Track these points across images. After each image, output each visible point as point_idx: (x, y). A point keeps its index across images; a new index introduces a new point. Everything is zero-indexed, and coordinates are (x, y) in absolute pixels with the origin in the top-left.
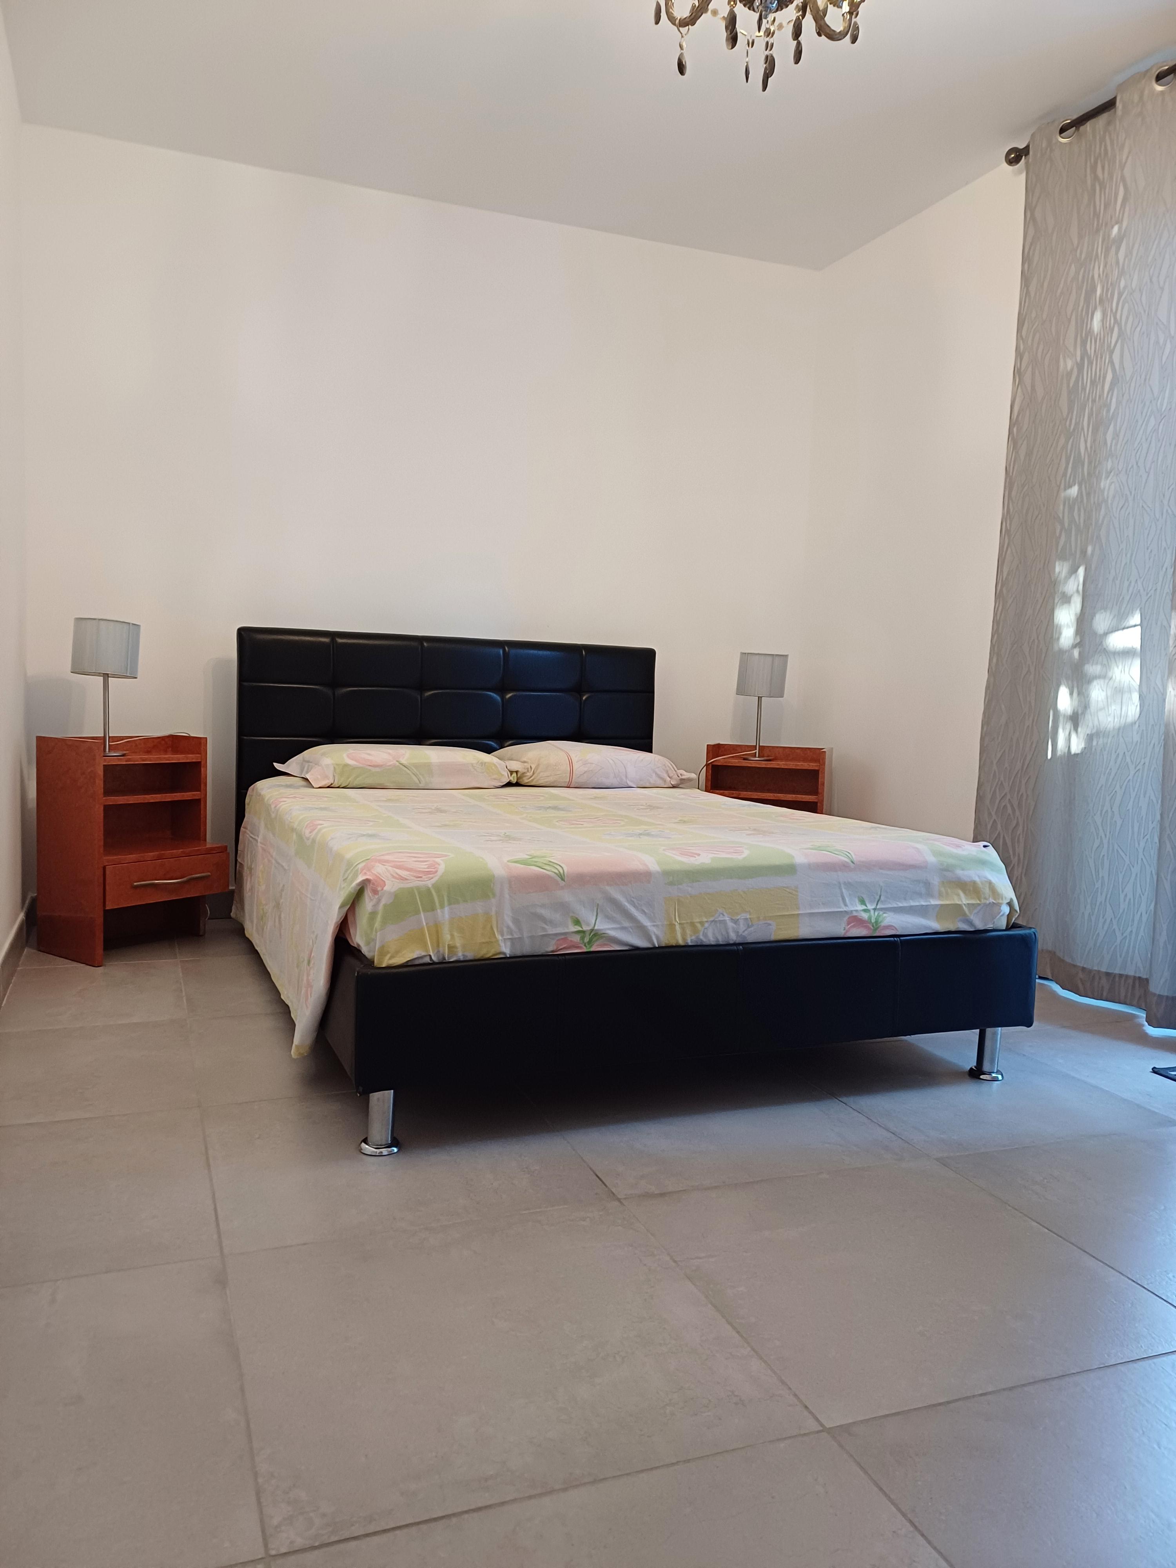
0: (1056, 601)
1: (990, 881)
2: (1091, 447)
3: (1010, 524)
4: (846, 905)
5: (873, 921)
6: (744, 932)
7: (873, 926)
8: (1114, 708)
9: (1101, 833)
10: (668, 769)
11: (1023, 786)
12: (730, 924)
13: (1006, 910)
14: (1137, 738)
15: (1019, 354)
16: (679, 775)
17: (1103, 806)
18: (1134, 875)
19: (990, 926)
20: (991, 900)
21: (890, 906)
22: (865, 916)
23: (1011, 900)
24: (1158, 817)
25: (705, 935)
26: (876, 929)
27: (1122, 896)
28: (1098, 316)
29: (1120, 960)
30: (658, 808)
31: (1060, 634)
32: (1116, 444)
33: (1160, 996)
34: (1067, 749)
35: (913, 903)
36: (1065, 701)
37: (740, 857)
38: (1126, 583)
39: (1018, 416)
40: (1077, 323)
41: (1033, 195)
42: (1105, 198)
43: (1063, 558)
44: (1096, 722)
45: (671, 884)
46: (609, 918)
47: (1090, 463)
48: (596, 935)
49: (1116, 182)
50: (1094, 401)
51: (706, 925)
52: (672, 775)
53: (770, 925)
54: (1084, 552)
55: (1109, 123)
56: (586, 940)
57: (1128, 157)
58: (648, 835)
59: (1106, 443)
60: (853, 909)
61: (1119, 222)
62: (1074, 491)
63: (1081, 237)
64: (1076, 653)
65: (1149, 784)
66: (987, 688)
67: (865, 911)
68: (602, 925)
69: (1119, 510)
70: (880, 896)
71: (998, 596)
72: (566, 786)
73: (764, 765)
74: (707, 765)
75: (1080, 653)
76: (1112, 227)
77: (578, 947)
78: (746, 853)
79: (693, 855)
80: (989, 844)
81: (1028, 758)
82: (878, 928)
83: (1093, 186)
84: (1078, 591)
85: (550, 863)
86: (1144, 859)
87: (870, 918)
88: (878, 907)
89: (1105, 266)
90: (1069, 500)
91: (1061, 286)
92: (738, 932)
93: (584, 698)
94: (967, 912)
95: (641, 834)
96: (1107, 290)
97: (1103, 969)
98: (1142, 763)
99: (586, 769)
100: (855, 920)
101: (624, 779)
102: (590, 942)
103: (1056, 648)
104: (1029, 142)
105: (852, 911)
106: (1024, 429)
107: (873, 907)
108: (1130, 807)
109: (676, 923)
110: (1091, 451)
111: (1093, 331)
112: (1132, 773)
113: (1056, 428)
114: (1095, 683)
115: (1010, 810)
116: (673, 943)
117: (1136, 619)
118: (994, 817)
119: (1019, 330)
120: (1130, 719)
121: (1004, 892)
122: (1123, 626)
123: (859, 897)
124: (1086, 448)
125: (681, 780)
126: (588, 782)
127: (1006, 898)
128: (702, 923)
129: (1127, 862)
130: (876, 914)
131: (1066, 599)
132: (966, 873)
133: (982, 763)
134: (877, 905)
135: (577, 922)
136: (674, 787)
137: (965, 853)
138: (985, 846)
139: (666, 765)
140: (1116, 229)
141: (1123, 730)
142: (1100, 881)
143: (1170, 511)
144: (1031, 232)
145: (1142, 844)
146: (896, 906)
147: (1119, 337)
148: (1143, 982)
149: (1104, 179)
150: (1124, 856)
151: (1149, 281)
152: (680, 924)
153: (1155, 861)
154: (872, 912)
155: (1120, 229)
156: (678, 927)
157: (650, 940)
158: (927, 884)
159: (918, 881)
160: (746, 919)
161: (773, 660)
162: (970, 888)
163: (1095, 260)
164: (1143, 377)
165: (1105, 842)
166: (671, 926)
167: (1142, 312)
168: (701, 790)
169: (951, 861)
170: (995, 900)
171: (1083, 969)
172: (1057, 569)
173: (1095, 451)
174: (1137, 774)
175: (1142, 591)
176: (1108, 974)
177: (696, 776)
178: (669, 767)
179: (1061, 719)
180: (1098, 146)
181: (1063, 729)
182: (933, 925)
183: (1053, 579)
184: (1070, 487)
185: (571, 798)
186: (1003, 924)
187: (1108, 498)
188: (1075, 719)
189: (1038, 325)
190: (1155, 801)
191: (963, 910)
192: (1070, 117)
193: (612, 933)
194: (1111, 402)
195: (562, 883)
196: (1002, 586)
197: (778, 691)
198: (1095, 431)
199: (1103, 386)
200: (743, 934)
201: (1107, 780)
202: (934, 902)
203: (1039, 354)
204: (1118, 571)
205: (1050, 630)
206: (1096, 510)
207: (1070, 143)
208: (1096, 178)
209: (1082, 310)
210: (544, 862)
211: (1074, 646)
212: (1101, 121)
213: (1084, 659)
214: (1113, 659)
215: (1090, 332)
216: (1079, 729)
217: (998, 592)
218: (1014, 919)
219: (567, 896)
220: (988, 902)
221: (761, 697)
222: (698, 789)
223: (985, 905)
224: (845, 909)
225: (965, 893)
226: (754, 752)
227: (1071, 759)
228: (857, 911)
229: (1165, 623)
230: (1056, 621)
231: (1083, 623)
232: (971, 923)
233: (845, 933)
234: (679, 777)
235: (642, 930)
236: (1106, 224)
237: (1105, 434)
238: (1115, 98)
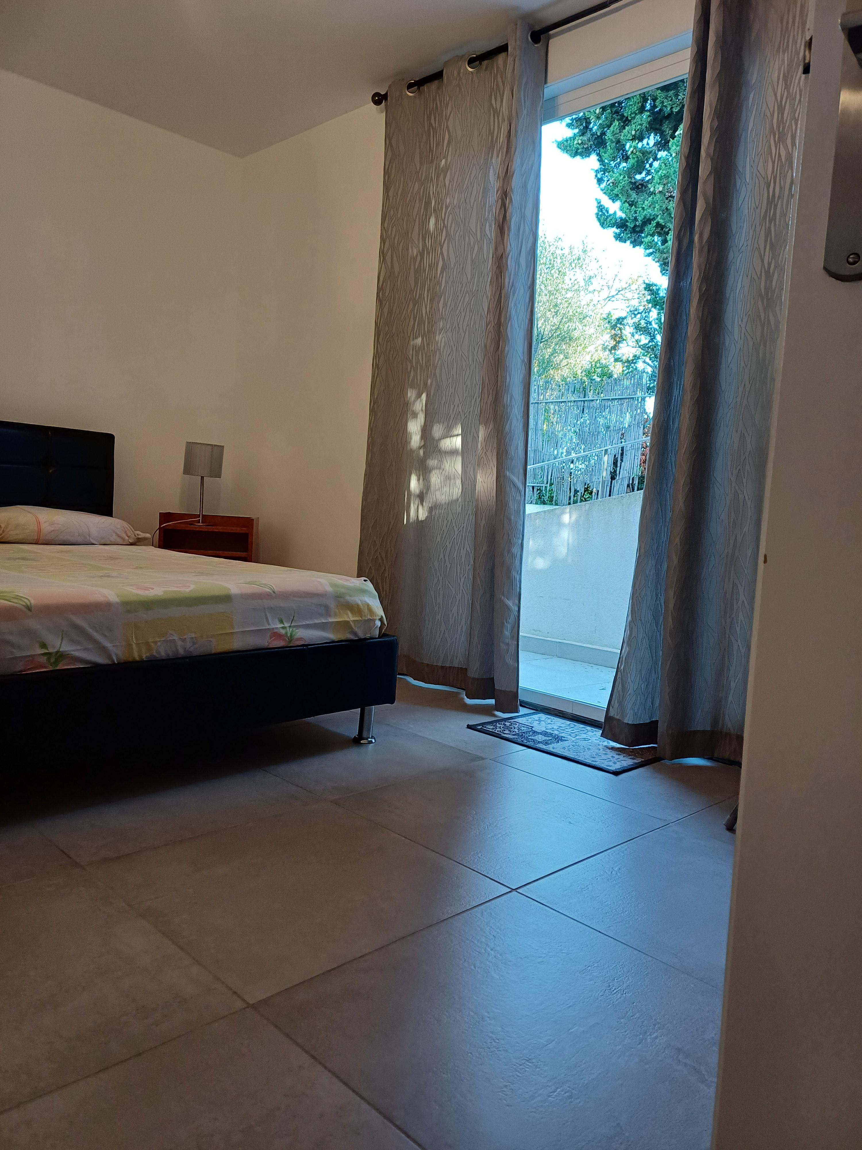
0: (409, 416)
1: (368, 603)
2: (430, 312)
3: (379, 361)
4: (269, 624)
5: (289, 635)
6: (190, 648)
7: (288, 639)
8: (446, 489)
9: (438, 574)
10: (126, 530)
11: (389, 544)
12: (179, 643)
13: (378, 623)
14: (459, 510)
15: (383, 240)
16: (136, 535)
17: (439, 556)
18: (458, 601)
19: (368, 636)
20: (369, 617)
21: (301, 624)
22: (283, 632)
23: (382, 616)
24: (472, 562)
25: (159, 653)
26: (290, 641)
27: (451, 616)
28: (432, 221)
29: (449, 658)
30: (117, 559)
31: (411, 439)
32: (445, 311)
33: (474, 679)
34: (416, 518)
35: (316, 621)
36: (414, 484)
37: (188, 590)
38: (452, 407)
39: (382, 284)
40: (419, 224)
41: (390, 127)
42: (436, 140)
43: (412, 387)
44: (435, 499)
45: (129, 612)
46: (73, 641)
47: (429, 323)
48: (61, 656)
49: (443, 129)
50: (431, 280)
51: (159, 644)
52: (130, 535)
53: (211, 641)
54: (425, 384)
55: (438, 88)
56: (53, 660)
57: (451, 113)
58: (109, 576)
59: (439, 310)
60: (274, 627)
61: (446, 157)
62: (419, 341)
63: (421, 164)
64: (421, 452)
65: (466, 540)
66: (365, 475)
67: (283, 628)
68: (66, 647)
69: (447, 356)
70: (294, 617)
71: (372, 411)
72: (34, 542)
73: (206, 529)
74: (160, 528)
75: (424, 452)
76: (441, 161)
77: (45, 667)
78: (192, 587)
79: (146, 589)
80: (367, 579)
81: (392, 523)
82: (292, 640)
83: (429, 130)
84: (422, 410)
85: (18, 597)
86: (463, 590)
87: (286, 633)
88: (292, 625)
89: (437, 187)
90: (416, 347)
91: (409, 196)
92: (185, 648)
93: (51, 471)
94: (354, 627)
95: (102, 576)
96: (439, 204)
97: (440, 664)
98: (462, 527)
99: (52, 529)
100: (276, 635)
101: (88, 538)
102: (56, 662)
103: (409, 448)
104: (388, 90)
105: (273, 628)
106: (387, 294)
107: (289, 625)
108: (455, 556)
109: (133, 644)
110: (429, 315)
111: (430, 231)
112: (456, 533)
113: (407, 295)
114: (434, 472)
115: (380, 560)
116: (131, 659)
117: (459, 430)
118: (370, 565)
119: (383, 223)
120: (455, 497)
121: (377, 612)
122: (450, 435)
123: (278, 618)
124: (426, 312)
125: (138, 539)
126: (55, 539)
127: (378, 616)
128: (155, 642)
129: (454, 592)
130: (291, 630)
131: (415, 415)
132: (353, 598)
133: (362, 527)
134: (291, 623)
135: (44, 645)
136: (131, 544)
137: (352, 585)
138: (365, 581)
139: (125, 527)
140: (443, 161)
141: (451, 503)
142: (438, 605)
143: (477, 359)
144: (389, 154)
145: (462, 580)
146: (304, 623)
147: (446, 236)
148: (463, 671)
149: (435, 126)
150: (452, 588)
151: (464, 202)
152: (136, 644)
153: (470, 592)
154: (288, 629)
155: (446, 163)
156: (134, 646)
157: (109, 657)
158: (327, 607)
159: (321, 605)
160: (192, 638)
161: (212, 448)
162: (354, 609)
163: (431, 182)
164: (461, 266)
165: (441, 579)
166: (129, 646)
167: (461, 222)
168: (155, 547)
169: (343, 590)
170: (371, 617)
171: (428, 665)
172: (409, 395)
173: (432, 315)
174: (459, 534)
175: (461, 412)
176: (442, 667)
177: (150, 536)
178: (127, 528)
179: (412, 497)
180: (432, 104)
181: (414, 504)
182: (330, 636)
183: (406, 401)
184: (416, 338)
185: (39, 551)
186: (377, 633)
187: (440, 347)
188: (421, 497)
189: (395, 221)
190: (470, 551)
191: (351, 625)
192: (414, 79)
193: (77, 654)
194: (442, 281)
195: (29, 613)
196: (374, 404)
197: (216, 472)
198: (432, 300)
199: (437, 270)
200: (190, 650)
201: (442, 538)
202: (331, 620)
203: (396, 242)
204: (447, 398)
205: (404, 436)
206: (433, 355)
207: (415, 97)
208: (430, 124)
209: (423, 215)
210: (13, 597)
211: (420, 448)
212: (434, 85)
213: (427, 456)
214: (445, 459)
215: (428, 231)
216: (424, 504)
217: (371, 408)
218: (383, 630)
219: (33, 624)
220: (367, 619)
221: (203, 477)
222: (153, 546)
223: (365, 621)
224: (268, 627)
225: (352, 613)
226: (198, 519)
227: (420, 525)
228: (277, 628)
229: (475, 434)
230: (409, 430)
231: (426, 431)
232: (355, 634)
233: (268, 646)
234: (135, 536)
235: (103, 650)
236: (437, 158)
237: (438, 304)
238: (443, 71)
